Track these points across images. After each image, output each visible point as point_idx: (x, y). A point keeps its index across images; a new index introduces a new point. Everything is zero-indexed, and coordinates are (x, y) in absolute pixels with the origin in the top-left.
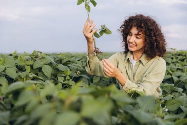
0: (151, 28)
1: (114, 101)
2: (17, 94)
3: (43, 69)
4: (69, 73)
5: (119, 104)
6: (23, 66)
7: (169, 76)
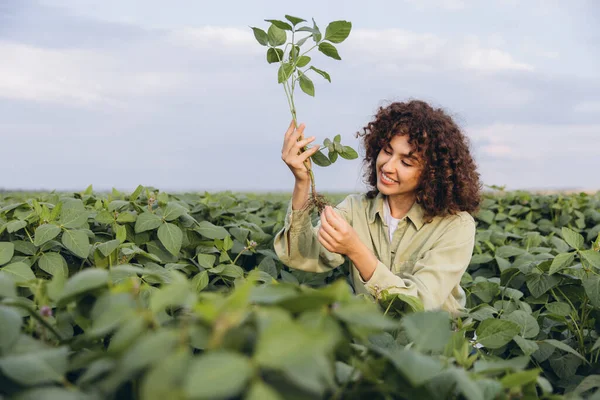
0: (444, 145)
1: (343, 325)
2: (88, 300)
3: (160, 235)
4: (228, 244)
5: (356, 331)
6: (109, 226)
7: (488, 257)
